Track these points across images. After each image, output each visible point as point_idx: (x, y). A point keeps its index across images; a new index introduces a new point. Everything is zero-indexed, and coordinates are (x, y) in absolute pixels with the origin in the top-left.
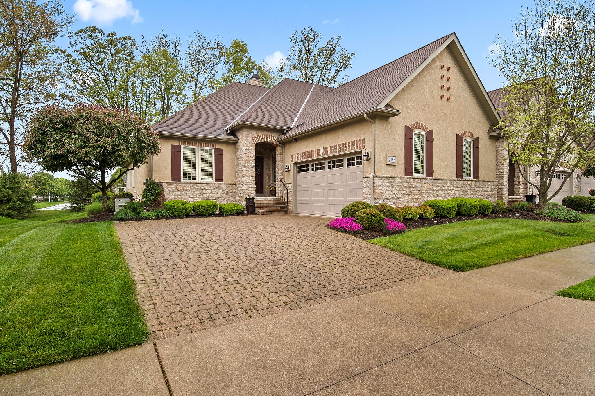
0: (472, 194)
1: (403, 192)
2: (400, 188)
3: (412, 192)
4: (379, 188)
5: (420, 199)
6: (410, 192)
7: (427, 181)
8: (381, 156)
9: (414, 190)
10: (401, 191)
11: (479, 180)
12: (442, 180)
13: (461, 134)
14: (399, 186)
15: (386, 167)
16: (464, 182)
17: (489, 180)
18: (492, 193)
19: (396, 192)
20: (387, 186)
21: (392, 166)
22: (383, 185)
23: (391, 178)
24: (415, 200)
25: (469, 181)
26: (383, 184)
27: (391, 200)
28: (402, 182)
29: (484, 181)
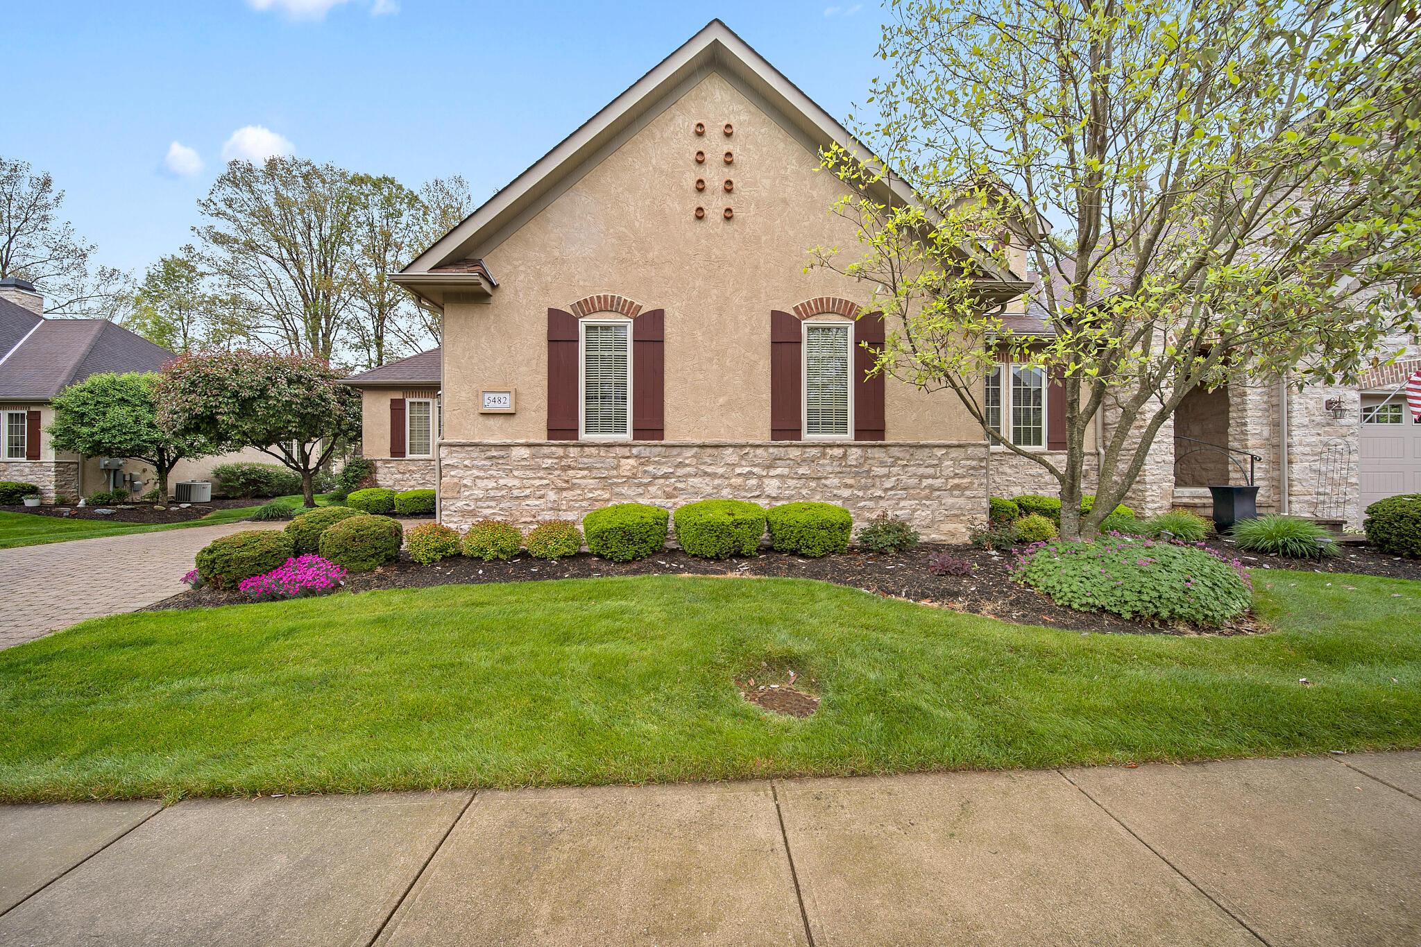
0: (847, 486)
1: (538, 482)
2: (528, 473)
3: (575, 481)
4: (452, 473)
5: (608, 500)
6: (567, 482)
7: (635, 451)
8: (463, 394)
9: (583, 478)
10: (535, 478)
11: (886, 442)
12: (699, 446)
13: (796, 309)
14: (525, 468)
15: (481, 419)
16: (808, 450)
17: (938, 442)
18: (956, 481)
19: (511, 482)
20: (478, 468)
21: (502, 417)
22: (466, 466)
23: (495, 446)
24: (585, 504)
25: (831, 446)
26: (466, 463)
27: (493, 504)
28: (533, 456)
29: (911, 446)
